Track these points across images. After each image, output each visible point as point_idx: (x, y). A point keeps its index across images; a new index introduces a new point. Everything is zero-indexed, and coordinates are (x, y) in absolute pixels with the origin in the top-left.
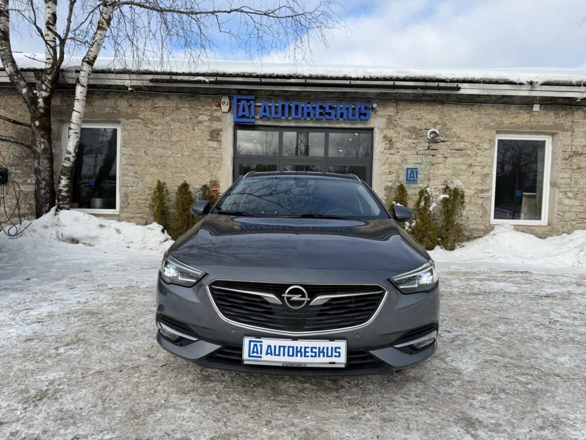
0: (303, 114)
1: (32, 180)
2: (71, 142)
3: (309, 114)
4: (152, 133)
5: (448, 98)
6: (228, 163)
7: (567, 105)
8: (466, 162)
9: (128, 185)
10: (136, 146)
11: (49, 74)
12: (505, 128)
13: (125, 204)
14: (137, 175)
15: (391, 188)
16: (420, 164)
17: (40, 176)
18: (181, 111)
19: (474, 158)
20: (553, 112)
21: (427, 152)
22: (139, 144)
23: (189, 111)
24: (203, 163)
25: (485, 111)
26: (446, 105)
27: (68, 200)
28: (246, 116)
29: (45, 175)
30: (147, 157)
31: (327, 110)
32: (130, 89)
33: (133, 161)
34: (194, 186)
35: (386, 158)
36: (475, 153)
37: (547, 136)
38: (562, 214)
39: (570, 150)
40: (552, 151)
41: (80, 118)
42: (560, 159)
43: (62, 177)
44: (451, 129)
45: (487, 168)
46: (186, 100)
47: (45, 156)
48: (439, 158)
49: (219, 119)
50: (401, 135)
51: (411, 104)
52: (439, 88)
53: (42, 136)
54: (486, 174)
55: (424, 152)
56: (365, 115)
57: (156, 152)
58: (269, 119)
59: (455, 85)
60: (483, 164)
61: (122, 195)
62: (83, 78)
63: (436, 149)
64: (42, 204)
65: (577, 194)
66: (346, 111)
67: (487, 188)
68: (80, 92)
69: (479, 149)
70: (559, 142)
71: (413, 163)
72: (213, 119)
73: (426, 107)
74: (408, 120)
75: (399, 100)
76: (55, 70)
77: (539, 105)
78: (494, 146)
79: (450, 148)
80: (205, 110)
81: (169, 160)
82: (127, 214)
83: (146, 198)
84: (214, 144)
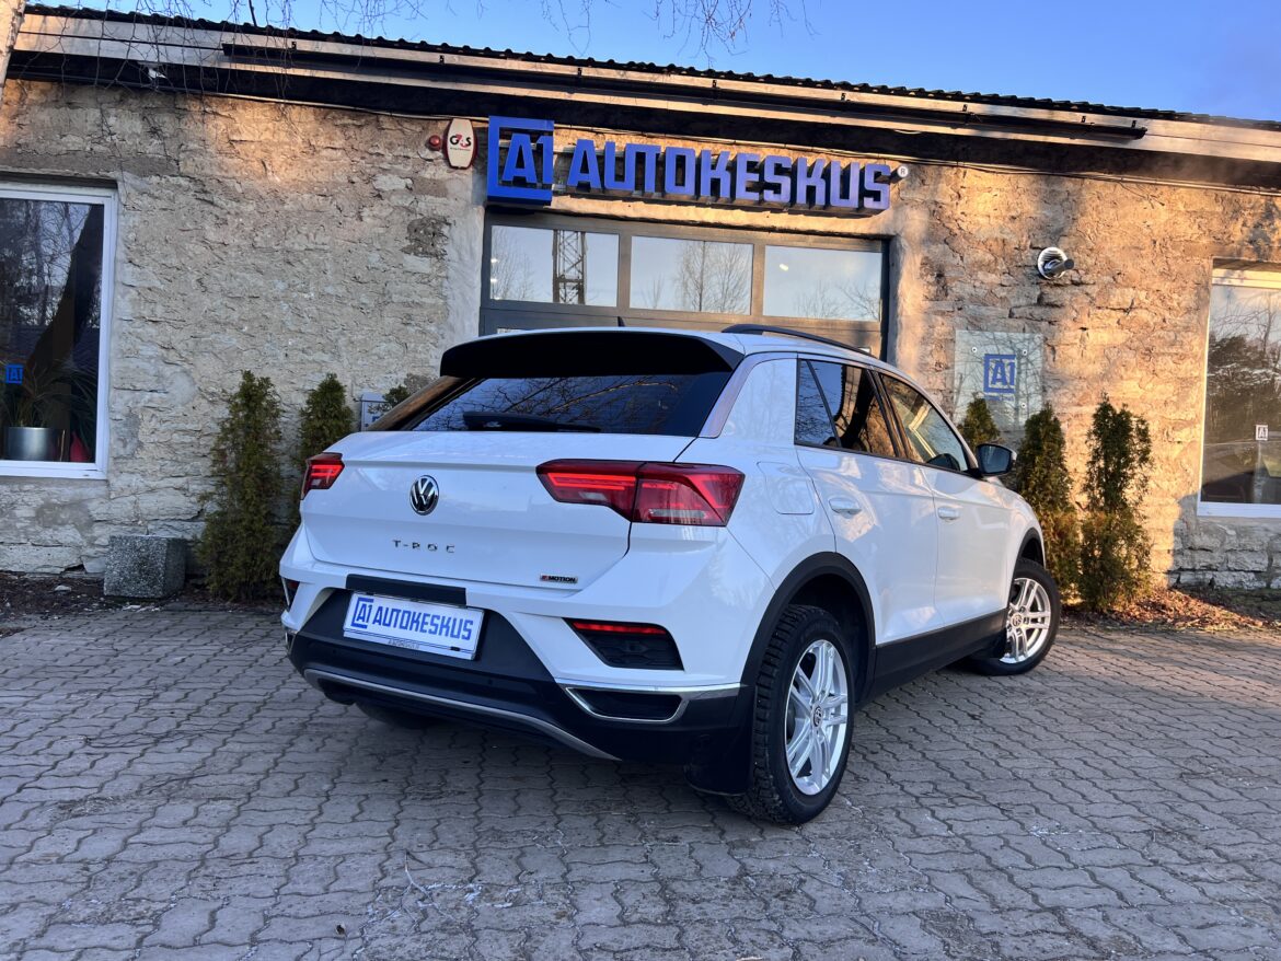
0: (697, 185)
3: (715, 184)
4: (226, 222)
6: (467, 324)
9: (139, 386)
10: (168, 262)
12: (1236, 250)
13: (129, 447)
14: (172, 356)
18: (320, 157)
19: (1157, 334)
21: (1038, 312)
22: (179, 255)
23: (346, 160)
24: (389, 320)
25: (1187, 205)
26: (1087, 181)
28: (528, 181)
30: (204, 297)
31: (770, 177)
32: (153, 74)
33: (160, 310)
35: (925, 325)
36: (1159, 319)
44: (1098, 251)
45: (1188, 361)
46: (337, 125)
48: (1068, 331)
49: (438, 189)
50: (967, 261)
52: (1082, 130)
54: (1185, 379)
55: (1028, 311)
56: (876, 196)
57: (235, 284)
59: (1126, 122)
60: (1180, 351)
61: (118, 417)
63: (1059, 303)
66: (823, 182)
67: (1191, 416)
69: (1170, 309)
72: (421, 187)
79: (1098, 304)
80: (396, 157)
81: (276, 311)
82: (134, 478)
83: (200, 427)
84: (423, 265)
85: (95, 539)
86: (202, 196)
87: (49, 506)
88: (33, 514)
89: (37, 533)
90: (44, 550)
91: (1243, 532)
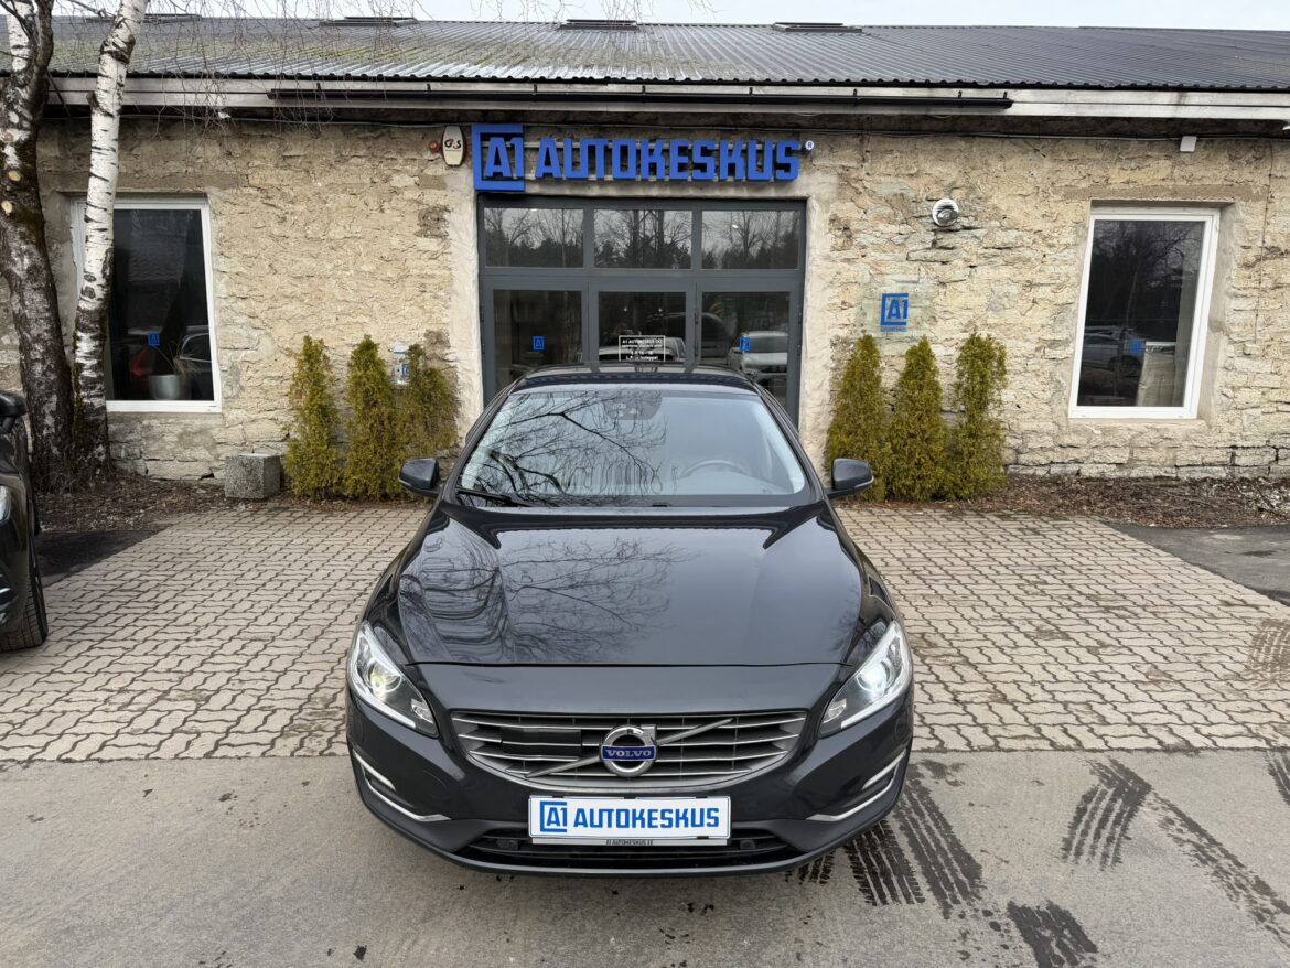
0: (639, 166)
1: (11, 339)
2: (91, 250)
3: (653, 168)
4: (284, 219)
5: (982, 123)
6: (467, 289)
7: (1260, 135)
8: (1019, 277)
9: (236, 346)
10: (251, 252)
11: (22, 87)
12: (1114, 192)
13: (234, 390)
14: (257, 322)
15: (845, 342)
16: (914, 282)
17: (29, 332)
18: (350, 164)
19: (1037, 268)
20: (1226, 154)
21: (930, 254)
22: (254, 247)
23: (368, 165)
24: (409, 289)
25: (1069, 154)
26: (978, 140)
27: (99, 386)
28: (505, 175)
29: (40, 328)
30: (275, 277)
31: (698, 158)
32: (222, 115)
34: (391, 345)
35: (833, 271)
36: (1041, 256)
37: (1208, 212)
38: (1230, 393)
39: (1260, 244)
40: (1219, 248)
41: (110, 194)
42: (1234, 265)
43: (80, 334)
44: (986, 199)
45: (1066, 290)
46: (360, 138)
47: (35, 285)
48: (957, 270)
49: (439, 183)
50: (870, 216)
51: (895, 140)
52: (960, 103)
53: (23, 237)
54: (1063, 305)
55: (922, 253)
56: (786, 167)
57: (296, 266)
58: (559, 181)
59: (998, 94)
60: (1059, 282)
61: (226, 368)
62: (106, 94)
63: (951, 246)
64: (41, 397)
65: (1268, 346)
66: (742, 159)
67: (1063, 336)
68: (103, 129)
69: (1051, 246)
70: (1235, 225)
71: (898, 282)
72: (425, 183)
73: (931, 146)
74: (888, 179)
75: (868, 130)
76: (35, 77)
77: (1195, 139)
78: (1086, 238)
79: (984, 245)
80: (406, 160)
81: (327, 285)
82: (240, 412)
83: (280, 374)
84: (431, 245)
85: (219, 455)
86: (265, 201)
87: (188, 434)
88: (176, 439)
89: (180, 452)
90: (186, 464)
91: (1106, 432)
